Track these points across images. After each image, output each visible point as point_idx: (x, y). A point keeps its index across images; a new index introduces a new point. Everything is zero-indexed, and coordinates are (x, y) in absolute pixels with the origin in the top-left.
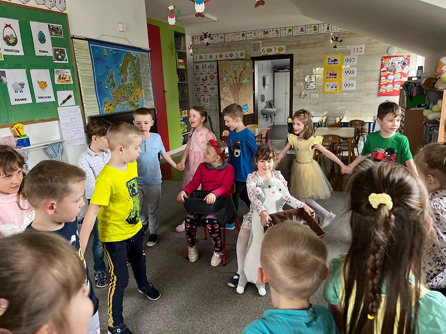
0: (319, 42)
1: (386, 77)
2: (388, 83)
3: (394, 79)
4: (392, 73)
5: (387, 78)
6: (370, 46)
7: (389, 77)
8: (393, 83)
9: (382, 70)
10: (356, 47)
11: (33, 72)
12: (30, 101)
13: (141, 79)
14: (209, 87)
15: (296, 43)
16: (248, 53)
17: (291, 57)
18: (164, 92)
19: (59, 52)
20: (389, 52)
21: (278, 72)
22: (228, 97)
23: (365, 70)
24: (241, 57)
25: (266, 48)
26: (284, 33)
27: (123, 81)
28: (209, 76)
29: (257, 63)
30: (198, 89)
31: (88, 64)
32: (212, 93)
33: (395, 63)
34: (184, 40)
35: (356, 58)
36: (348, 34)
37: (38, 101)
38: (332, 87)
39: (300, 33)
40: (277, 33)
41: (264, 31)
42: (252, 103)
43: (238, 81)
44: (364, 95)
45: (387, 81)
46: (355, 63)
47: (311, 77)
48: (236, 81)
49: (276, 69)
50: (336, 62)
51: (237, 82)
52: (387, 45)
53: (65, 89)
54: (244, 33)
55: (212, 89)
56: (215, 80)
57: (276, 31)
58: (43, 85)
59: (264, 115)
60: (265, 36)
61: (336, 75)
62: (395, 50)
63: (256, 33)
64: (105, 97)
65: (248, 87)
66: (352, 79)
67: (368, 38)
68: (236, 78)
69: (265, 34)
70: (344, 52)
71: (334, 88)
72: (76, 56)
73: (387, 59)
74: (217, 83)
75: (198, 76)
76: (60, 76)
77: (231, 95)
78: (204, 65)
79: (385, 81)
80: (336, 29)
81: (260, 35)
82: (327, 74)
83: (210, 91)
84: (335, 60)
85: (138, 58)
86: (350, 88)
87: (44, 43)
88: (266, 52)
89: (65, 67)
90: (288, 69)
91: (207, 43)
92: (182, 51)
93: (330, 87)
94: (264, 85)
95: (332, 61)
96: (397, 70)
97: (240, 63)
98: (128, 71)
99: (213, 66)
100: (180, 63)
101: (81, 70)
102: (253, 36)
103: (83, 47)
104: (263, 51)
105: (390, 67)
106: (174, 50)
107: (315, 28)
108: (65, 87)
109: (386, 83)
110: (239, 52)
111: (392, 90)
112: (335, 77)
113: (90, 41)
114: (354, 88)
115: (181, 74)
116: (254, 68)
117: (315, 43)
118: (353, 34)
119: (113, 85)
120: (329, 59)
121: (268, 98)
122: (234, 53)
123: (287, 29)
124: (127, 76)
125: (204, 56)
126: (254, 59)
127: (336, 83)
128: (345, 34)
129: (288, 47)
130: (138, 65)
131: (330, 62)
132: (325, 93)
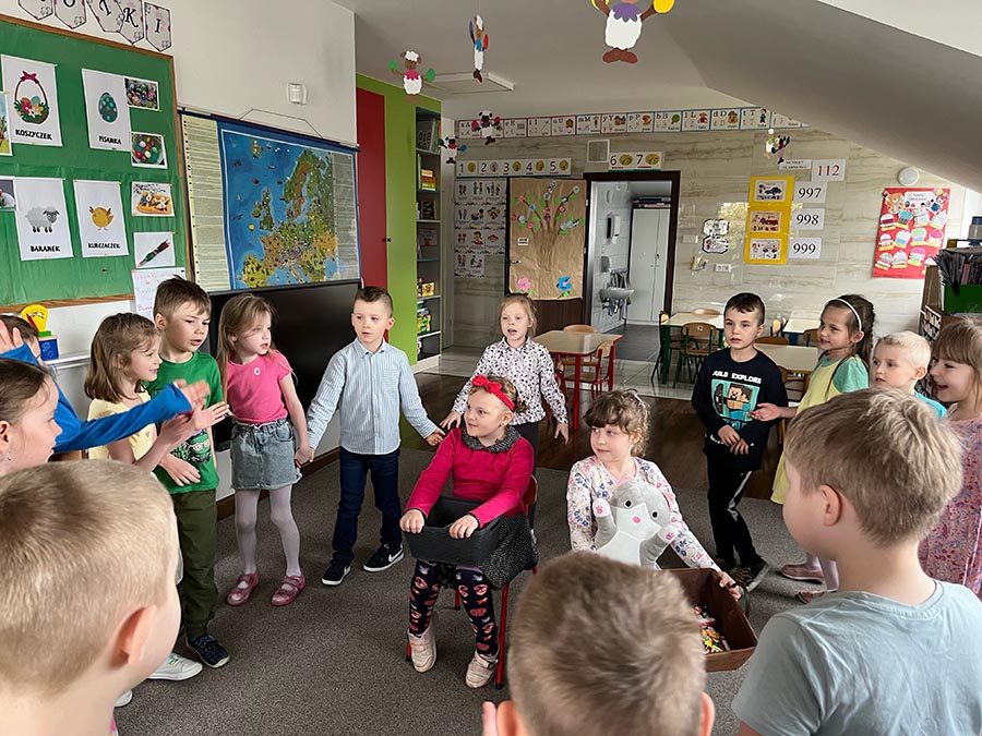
0: (740, 148)
1: (893, 234)
2: (897, 249)
3: (911, 240)
4: (906, 227)
5: (893, 238)
6: (857, 162)
7: (900, 235)
8: (909, 250)
9: (884, 218)
10: (825, 163)
11: (80, 186)
12: (66, 252)
13: (332, 213)
14: (485, 234)
15: (688, 148)
16: (578, 165)
17: (674, 177)
18: (384, 240)
19: (147, 143)
20: (901, 179)
21: (643, 207)
22: (528, 258)
23: (845, 216)
24: (562, 173)
25: (619, 155)
26: (661, 125)
27: (290, 214)
28: (486, 209)
29: (595, 186)
30: (462, 238)
31: (212, 174)
32: (490, 247)
33: (913, 205)
34: (438, 128)
35: (824, 188)
36: (809, 134)
37: (87, 253)
38: (765, 251)
39: (697, 125)
40: (647, 123)
41: (617, 117)
42: (582, 274)
43: (551, 226)
44: (838, 273)
45: (894, 244)
46: (822, 199)
47: (717, 225)
48: (548, 223)
49: (637, 202)
50: (777, 194)
51: (549, 227)
52: (897, 162)
53: (154, 228)
54: (573, 119)
55: (493, 237)
56: (501, 218)
57: (645, 118)
58: (101, 217)
59: (605, 301)
60: (619, 127)
61: (775, 222)
62: (916, 175)
63: (599, 121)
64: (246, 250)
65: (573, 240)
66: (813, 234)
67: (854, 145)
68: (547, 217)
69: (618, 124)
70: (797, 172)
71: (770, 252)
72: (186, 155)
73: (895, 195)
74: (504, 226)
75: (462, 208)
76: (144, 199)
77: (535, 256)
78: (478, 185)
79: (889, 242)
80: (779, 121)
81: (609, 125)
82: (754, 220)
83: (489, 243)
84: (776, 190)
85: (331, 165)
86: (808, 255)
87: (112, 120)
88: (619, 164)
89: (158, 177)
90: (666, 203)
91: (489, 138)
92: (430, 151)
93: (760, 249)
94: (609, 236)
95: (768, 192)
96: (918, 220)
97: (559, 185)
98: (305, 193)
99: (498, 189)
100: (425, 179)
101: (195, 186)
102: (592, 127)
103: (204, 133)
104: (612, 160)
105: (902, 212)
106: (414, 148)
107: (733, 117)
108: (155, 222)
109: (892, 247)
110: (558, 161)
111: (905, 266)
112: (773, 229)
113: (222, 120)
114: (817, 255)
115: (427, 202)
116: (589, 198)
117: (731, 149)
118: (820, 133)
119: (268, 222)
120: (761, 186)
121: (617, 264)
122: (546, 163)
123: (671, 115)
124: (300, 203)
125: (479, 164)
126: (591, 178)
127: (775, 241)
128: (800, 132)
129: (669, 156)
130: (329, 180)
131: (764, 194)
132: (748, 261)
